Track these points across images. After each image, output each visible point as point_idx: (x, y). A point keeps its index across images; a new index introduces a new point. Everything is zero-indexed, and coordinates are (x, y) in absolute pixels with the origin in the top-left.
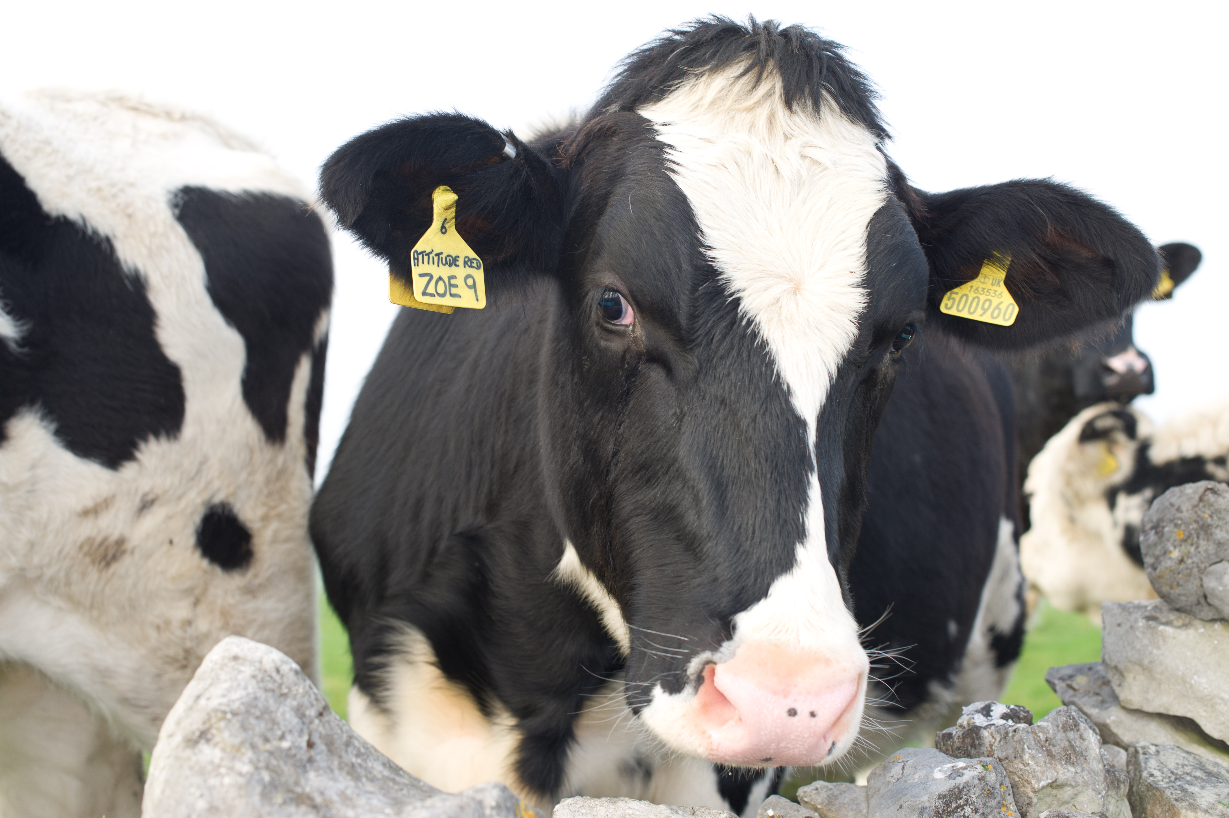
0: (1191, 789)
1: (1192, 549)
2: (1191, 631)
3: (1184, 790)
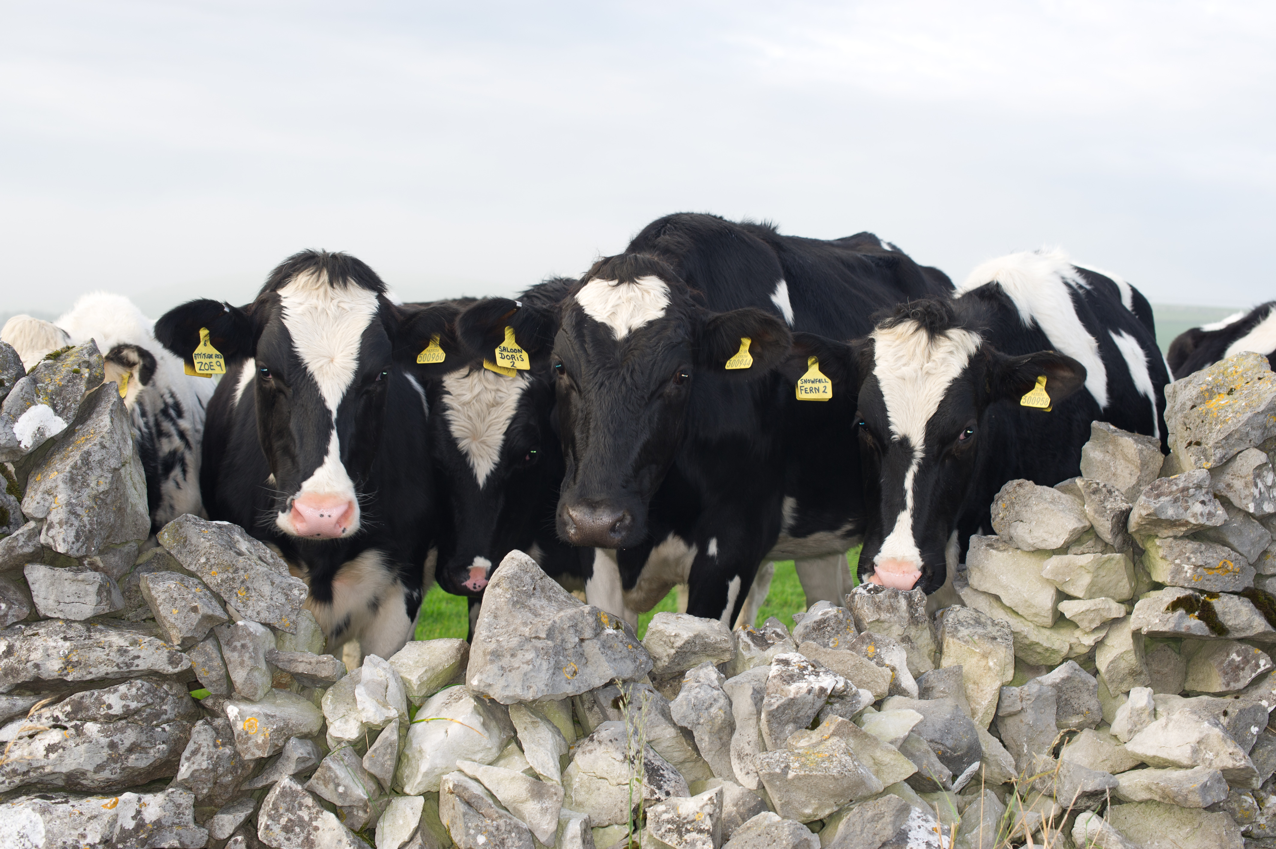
0: (960, 628)
2: (1005, 553)
3: (956, 628)
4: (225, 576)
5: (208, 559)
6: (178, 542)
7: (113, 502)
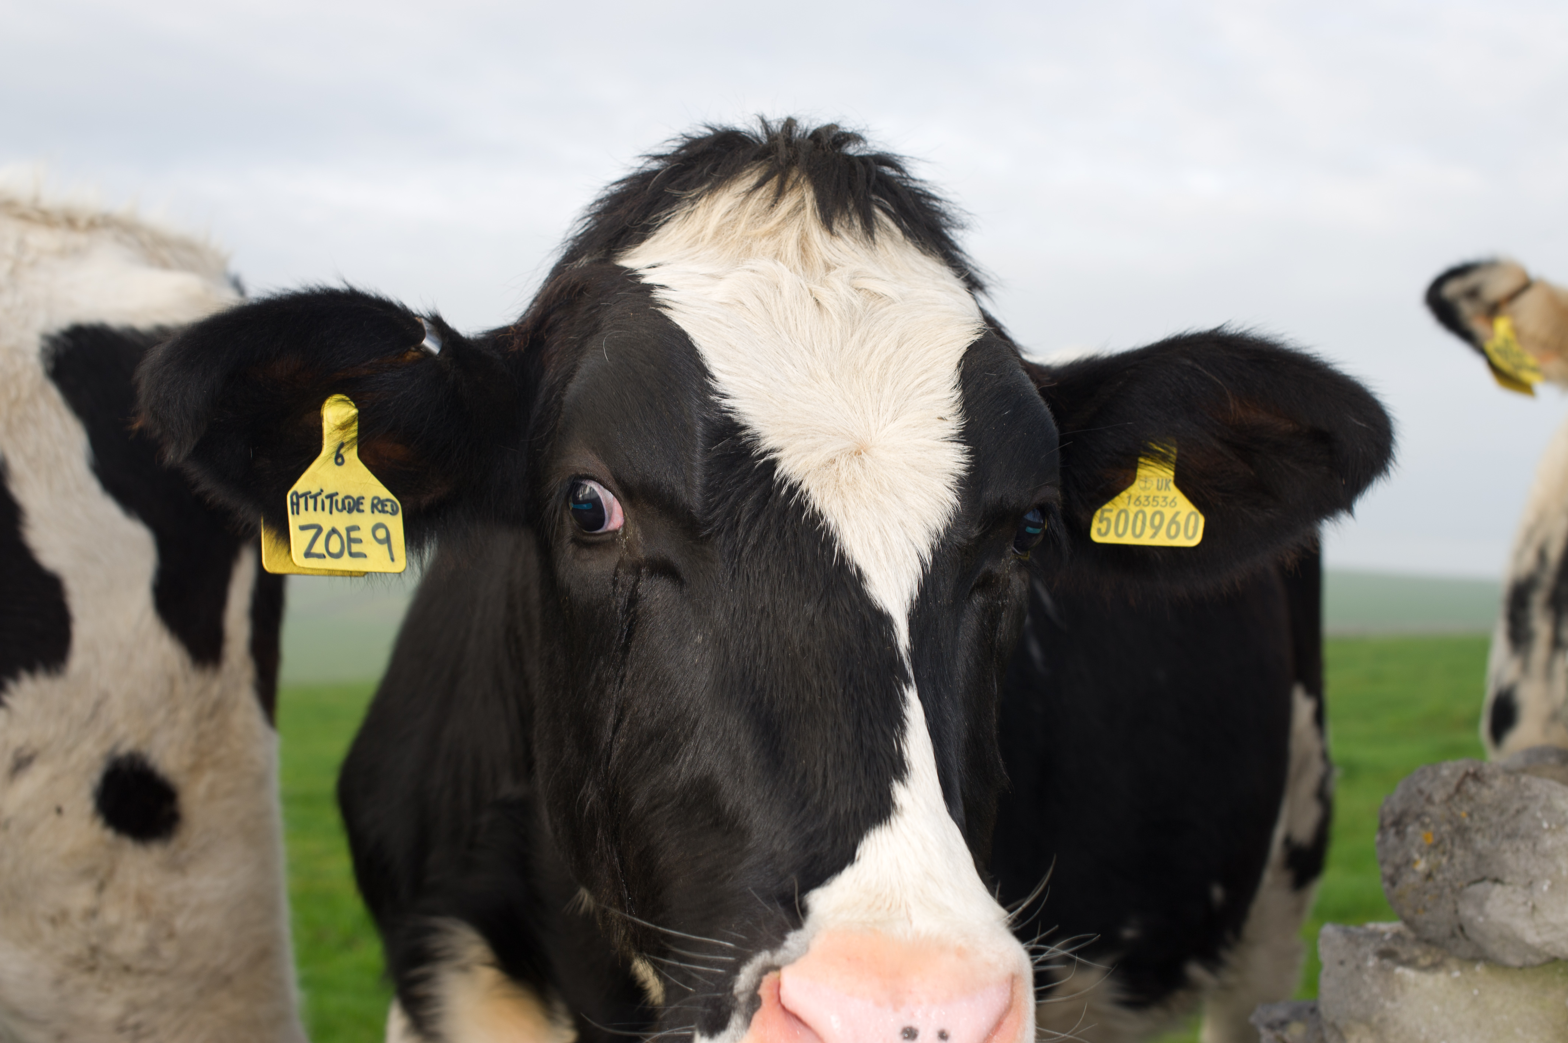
1: (1444, 860)
2: (1441, 977)
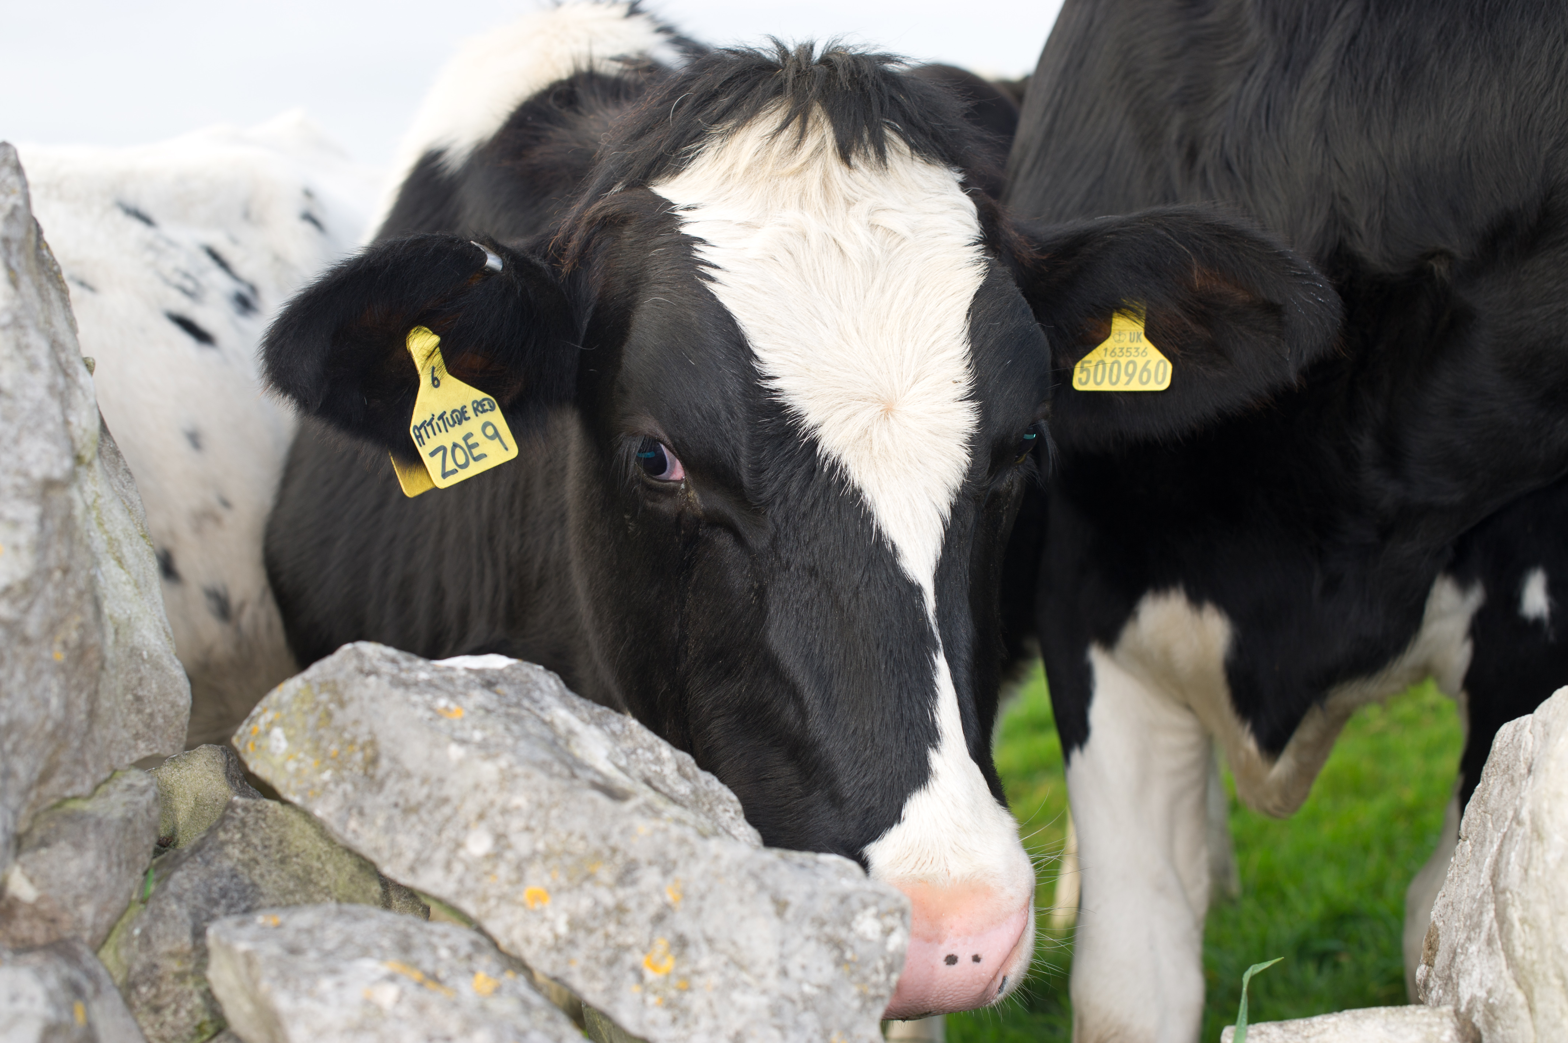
4: (585, 904)
5: (500, 838)
6: (340, 764)
7: (52, 628)
